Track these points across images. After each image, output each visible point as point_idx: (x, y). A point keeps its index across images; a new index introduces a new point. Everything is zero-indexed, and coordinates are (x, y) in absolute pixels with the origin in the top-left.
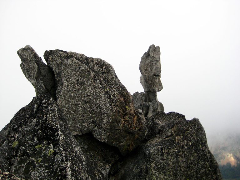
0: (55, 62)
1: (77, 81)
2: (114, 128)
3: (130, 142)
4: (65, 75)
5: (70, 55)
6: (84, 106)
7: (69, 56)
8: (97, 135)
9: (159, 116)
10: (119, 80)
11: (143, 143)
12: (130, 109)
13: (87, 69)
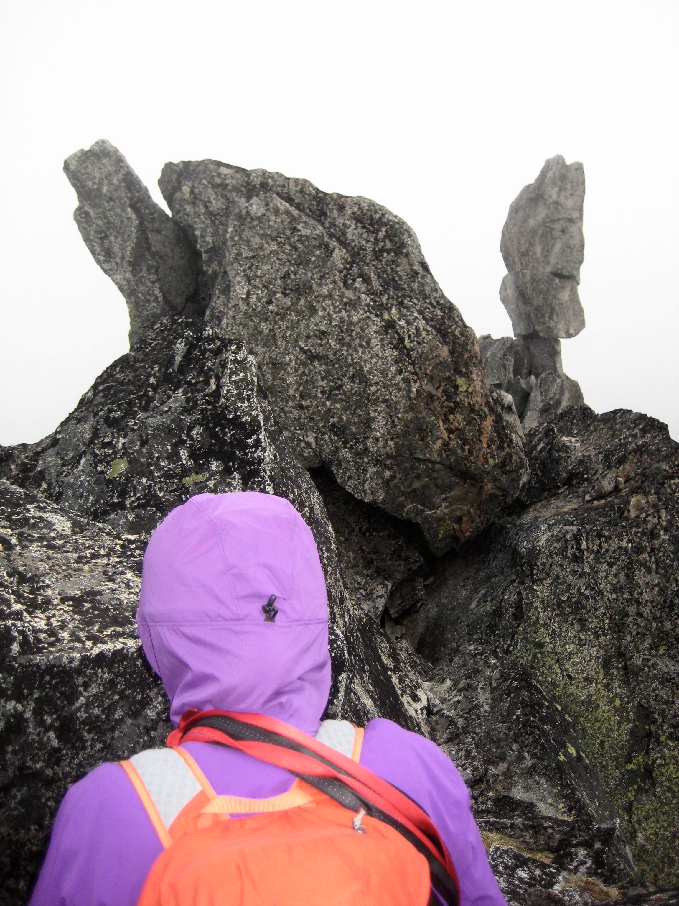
0: (201, 207)
1: (283, 278)
2: (411, 454)
3: (465, 508)
4: (239, 254)
5: (257, 182)
6: (303, 372)
7: (255, 186)
8: (350, 478)
9: (572, 424)
10: (435, 282)
11: (509, 515)
12: (470, 390)
13: (320, 237)
